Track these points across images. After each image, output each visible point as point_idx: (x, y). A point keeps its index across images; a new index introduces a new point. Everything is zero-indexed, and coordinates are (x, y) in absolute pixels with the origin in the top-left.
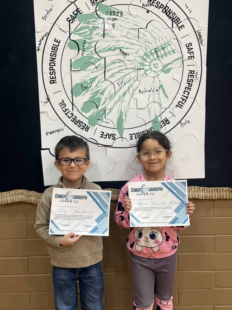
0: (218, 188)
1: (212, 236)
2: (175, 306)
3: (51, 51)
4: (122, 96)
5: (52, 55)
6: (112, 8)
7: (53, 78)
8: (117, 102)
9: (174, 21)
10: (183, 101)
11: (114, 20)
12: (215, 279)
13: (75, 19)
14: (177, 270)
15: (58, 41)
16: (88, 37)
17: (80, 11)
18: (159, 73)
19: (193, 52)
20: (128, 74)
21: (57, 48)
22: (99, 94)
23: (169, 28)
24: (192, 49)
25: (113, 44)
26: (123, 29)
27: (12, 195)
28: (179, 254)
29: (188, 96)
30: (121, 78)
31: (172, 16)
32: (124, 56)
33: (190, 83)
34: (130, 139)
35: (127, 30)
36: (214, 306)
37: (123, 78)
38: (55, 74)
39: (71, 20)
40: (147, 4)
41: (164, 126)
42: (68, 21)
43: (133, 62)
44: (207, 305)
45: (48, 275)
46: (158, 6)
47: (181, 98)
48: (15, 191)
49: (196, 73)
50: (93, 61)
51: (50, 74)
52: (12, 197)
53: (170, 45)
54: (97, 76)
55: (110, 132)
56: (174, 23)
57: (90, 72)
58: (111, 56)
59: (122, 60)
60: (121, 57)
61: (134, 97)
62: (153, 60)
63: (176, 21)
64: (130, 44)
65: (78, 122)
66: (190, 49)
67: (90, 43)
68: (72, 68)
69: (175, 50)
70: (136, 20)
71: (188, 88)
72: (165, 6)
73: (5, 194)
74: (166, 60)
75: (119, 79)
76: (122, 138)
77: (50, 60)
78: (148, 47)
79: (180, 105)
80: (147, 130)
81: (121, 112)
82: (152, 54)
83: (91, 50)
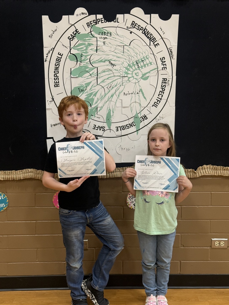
1: (179, 207)
3: (56, 62)
4: (111, 98)
5: (56, 65)
6: (103, 29)
7: (57, 83)
8: (106, 102)
9: (152, 40)
10: (158, 102)
11: (105, 39)
12: (181, 240)
13: (75, 37)
15: (61, 54)
16: (84, 51)
17: (78, 31)
18: (139, 80)
19: (166, 64)
20: (116, 80)
21: (60, 60)
22: (93, 95)
23: (147, 45)
24: (165, 62)
25: (104, 57)
26: (111, 46)
27: (24, 173)
29: (161, 98)
30: (110, 83)
31: (149, 37)
32: (112, 66)
33: (164, 88)
34: (116, 131)
35: (115, 47)
36: (180, 261)
37: (112, 83)
38: (58, 80)
39: (71, 38)
40: (131, 27)
41: (143, 121)
42: (69, 39)
43: (120, 71)
44: (175, 260)
45: (51, 235)
46: (139, 28)
47: (157, 99)
48: (26, 170)
49: (168, 80)
50: (88, 70)
51: (55, 80)
52: (24, 175)
53: (148, 58)
54: (91, 82)
55: (101, 125)
56: (151, 42)
57: (85, 78)
58: (102, 67)
59: (111, 69)
60: (110, 67)
61: (120, 98)
62: (135, 70)
63: (153, 40)
64: (117, 57)
66: (163, 62)
67: (86, 56)
68: (72, 75)
69: (152, 62)
70: (122, 39)
71: (162, 92)
72: (144, 29)
73: (18, 172)
74: (145, 70)
75: (108, 84)
76: (110, 129)
77: (55, 69)
78: (131, 60)
79: (155, 105)
80: (129, 124)
81: (109, 110)
82: (134, 65)
83: (87, 61)
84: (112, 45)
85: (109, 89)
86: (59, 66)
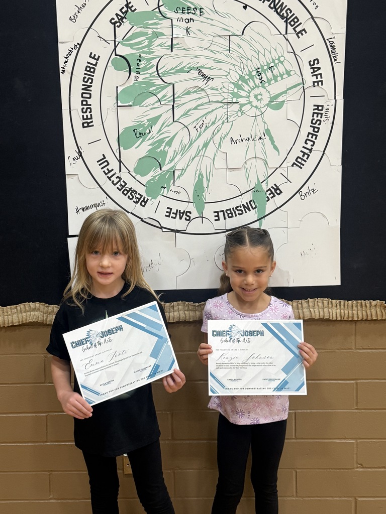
0: (363, 301)
1: (352, 382)
2: (291, 498)
3: (85, 74)
4: (202, 149)
5: (86, 80)
6: (185, 1)
7: (87, 119)
8: (193, 158)
9: (290, 23)
10: (303, 156)
11: (189, 22)
12: (357, 454)
13: (124, 20)
14: (294, 437)
15: (96, 57)
16: (145, 49)
17: (132, 6)
18: (263, 110)
19: (320, 74)
20: (213, 111)
21: (94, 69)
22: (164, 144)
23: (281, 34)
24: (319, 69)
25: (187, 62)
26: (203, 37)
27: (21, 311)
28: (297, 411)
29: (312, 148)
30: (200, 117)
31: (285, 15)
32: (205, 81)
33: (316, 125)
34: (216, 220)
35: (211, 38)
36: (356, 499)
37: (204, 117)
39: (117, 22)
41: (272, 198)
42: (112, 23)
43: (221, 92)
44: (345, 497)
47: (301, 151)
48: (25, 305)
49: (326, 109)
50: (154, 90)
51: (83, 112)
52: (20, 315)
53: (282, 62)
54: (161, 115)
55: (183, 207)
56: (289, 26)
57: (148, 108)
58: (183, 82)
59: (202, 88)
60: (201, 83)
61: (222, 149)
62: (254, 88)
63: (292, 23)
64: (215, 60)
65: (129, 191)
66: (315, 70)
67: (149, 60)
68: (119, 101)
69: (291, 71)
70: (226, 21)
71: (313, 135)
73: (9, 310)
74: (275, 88)
75: (198, 119)
76: (202, 217)
77: (83, 89)
78: (245, 66)
79: (299, 163)
80: (243, 205)
81: (200, 174)
82: (252, 77)
83: (150, 71)
84: (205, 34)
85: (199, 129)
86: (91, 83)
